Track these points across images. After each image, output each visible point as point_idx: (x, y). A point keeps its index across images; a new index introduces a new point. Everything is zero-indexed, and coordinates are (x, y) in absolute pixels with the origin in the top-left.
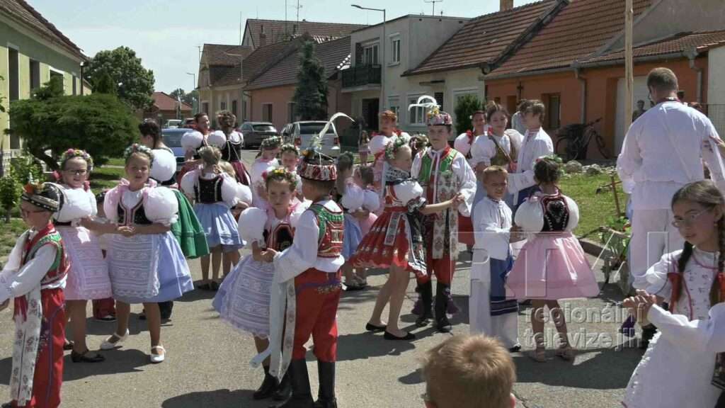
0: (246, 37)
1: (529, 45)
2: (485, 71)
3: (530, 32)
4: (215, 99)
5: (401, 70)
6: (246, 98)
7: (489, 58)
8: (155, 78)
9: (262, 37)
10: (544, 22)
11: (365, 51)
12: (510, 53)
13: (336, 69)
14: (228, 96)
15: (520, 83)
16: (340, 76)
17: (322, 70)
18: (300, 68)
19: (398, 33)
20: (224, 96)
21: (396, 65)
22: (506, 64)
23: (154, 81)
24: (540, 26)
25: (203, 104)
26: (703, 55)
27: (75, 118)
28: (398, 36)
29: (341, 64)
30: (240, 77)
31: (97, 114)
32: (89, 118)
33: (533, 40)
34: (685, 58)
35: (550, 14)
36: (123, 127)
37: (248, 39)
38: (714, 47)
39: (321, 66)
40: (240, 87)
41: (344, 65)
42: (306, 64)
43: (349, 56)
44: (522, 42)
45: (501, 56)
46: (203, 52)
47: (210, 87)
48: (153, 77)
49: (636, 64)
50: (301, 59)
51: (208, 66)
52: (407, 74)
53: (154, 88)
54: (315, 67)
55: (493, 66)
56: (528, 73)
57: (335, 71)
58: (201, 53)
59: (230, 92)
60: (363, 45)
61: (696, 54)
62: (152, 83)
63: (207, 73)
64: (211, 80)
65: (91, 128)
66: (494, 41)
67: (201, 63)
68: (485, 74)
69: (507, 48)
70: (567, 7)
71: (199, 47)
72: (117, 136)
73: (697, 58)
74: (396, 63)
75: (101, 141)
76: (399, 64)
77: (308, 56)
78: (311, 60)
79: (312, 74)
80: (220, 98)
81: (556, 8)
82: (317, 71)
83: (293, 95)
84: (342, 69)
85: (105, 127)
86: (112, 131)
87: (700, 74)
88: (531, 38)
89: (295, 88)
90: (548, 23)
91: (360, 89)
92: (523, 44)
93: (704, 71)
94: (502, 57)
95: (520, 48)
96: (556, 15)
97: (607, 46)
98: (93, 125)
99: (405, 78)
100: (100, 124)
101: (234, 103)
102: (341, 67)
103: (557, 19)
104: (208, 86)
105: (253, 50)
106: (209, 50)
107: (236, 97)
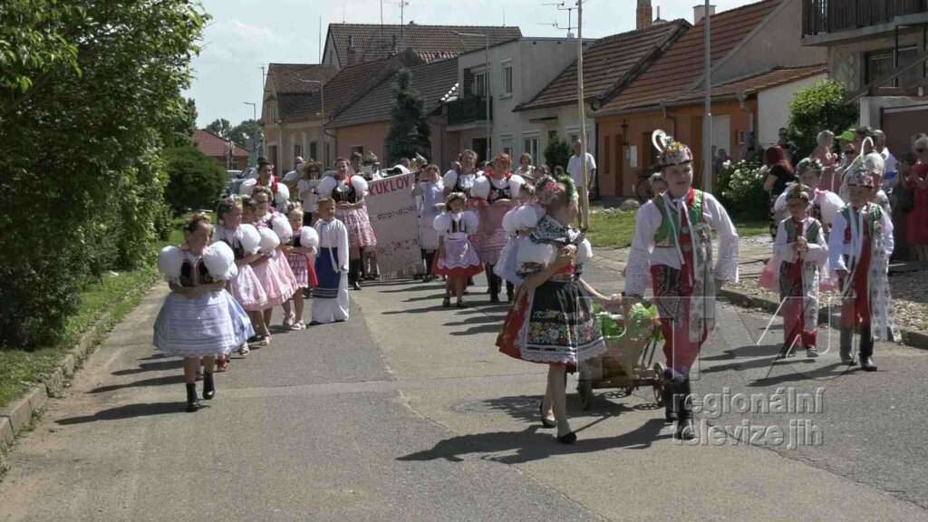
0: (329, 49)
1: (644, 76)
2: (595, 106)
3: (646, 61)
4: (285, 142)
5: (513, 104)
6: (329, 139)
7: (599, 93)
8: (197, 110)
9: (350, 52)
10: (663, 49)
11: (476, 78)
12: (623, 85)
13: (440, 101)
14: (304, 135)
15: (624, 121)
16: (445, 111)
17: (420, 104)
18: (394, 101)
19: (510, 59)
20: (299, 137)
21: (507, 98)
22: (617, 98)
23: (197, 115)
24: (657, 54)
25: (270, 147)
26: (752, 97)
27: (174, 170)
28: (510, 62)
29: (447, 96)
30: (319, 110)
31: (191, 166)
32: (185, 169)
33: (649, 70)
34: (736, 101)
35: (670, 39)
36: (214, 176)
37: (331, 52)
38: (762, 89)
39: (420, 98)
40: (319, 123)
41: (450, 96)
42: (401, 97)
43: (457, 85)
44: (637, 72)
45: (612, 89)
46: (268, 74)
47: (280, 124)
48: (194, 109)
49: (713, 103)
50: (395, 91)
51: (275, 95)
52: (518, 109)
53: (197, 125)
54: (413, 101)
55: (602, 102)
56: (629, 111)
57: (439, 105)
58: (265, 77)
59: (307, 131)
60: (472, 71)
61: (745, 96)
62: (194, 118)
63: (274, 104)
64: (280, 114)
65: (188, 178)
66: (610, 70)
67: (265, 91)
68: (595, 109)
69: (619, 81)
70: (689, 32)
71: (263, 68)
72: (210, 184)
73: (746, 100)
74: (509, 95)
75: (195, 189)
76: (511, 97)
77: (403, 87)
78: (407, 93)
79: (409, 109)
80: (293, 140)
81: (677, 33)
82: (414, 106)
83: (385, 136)
84: (448, 100)
85: (199, 177)
86: (205, 180)
87: (751, 116)
88: (647, 68)
89: (388, 127)
90: (668, 49)
91: (467, 127)
92: (639, 75)
93: (755, 111)
94: (615, 90)
95: (634, 80)
96: (676, 41)
97: (696, 84)
98: (190, 175)
99: (518, 113)
100: (196, 174)
101: (313, 146)
102: (447, 99)
103: (675, 46)
104: (275, 122)
105: (338, 69)
106: (277, 71)
107: (314, 138)
